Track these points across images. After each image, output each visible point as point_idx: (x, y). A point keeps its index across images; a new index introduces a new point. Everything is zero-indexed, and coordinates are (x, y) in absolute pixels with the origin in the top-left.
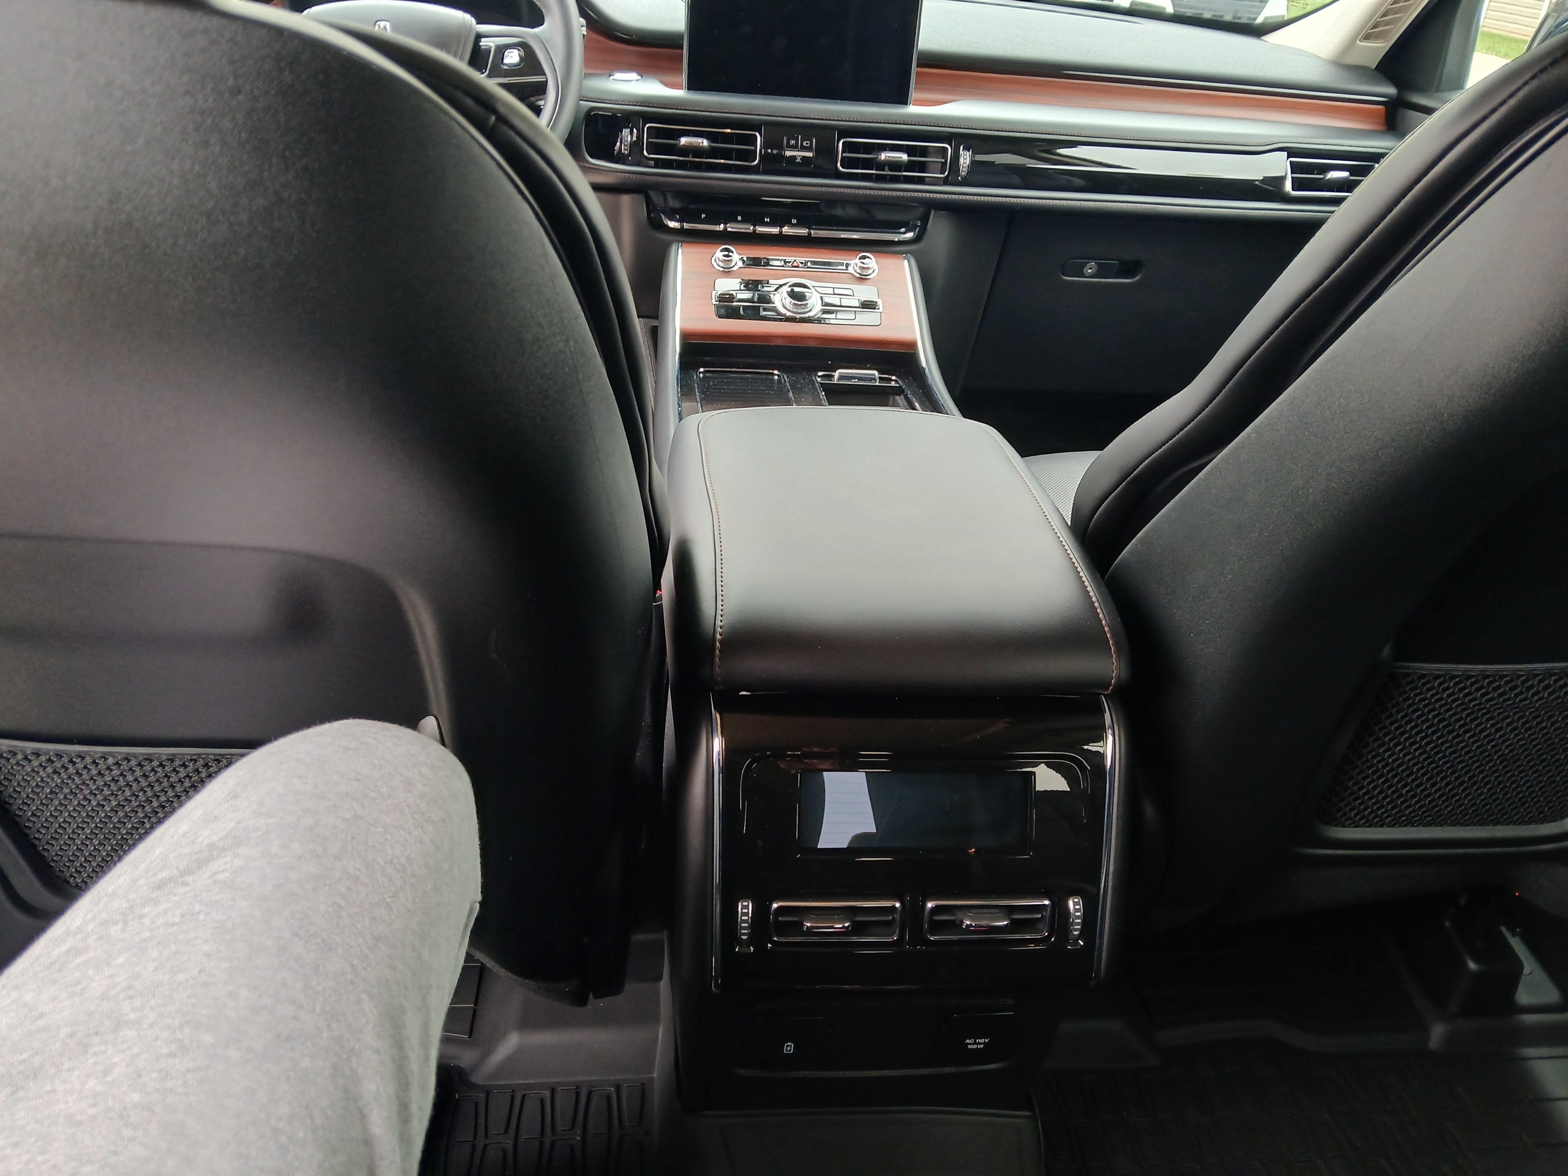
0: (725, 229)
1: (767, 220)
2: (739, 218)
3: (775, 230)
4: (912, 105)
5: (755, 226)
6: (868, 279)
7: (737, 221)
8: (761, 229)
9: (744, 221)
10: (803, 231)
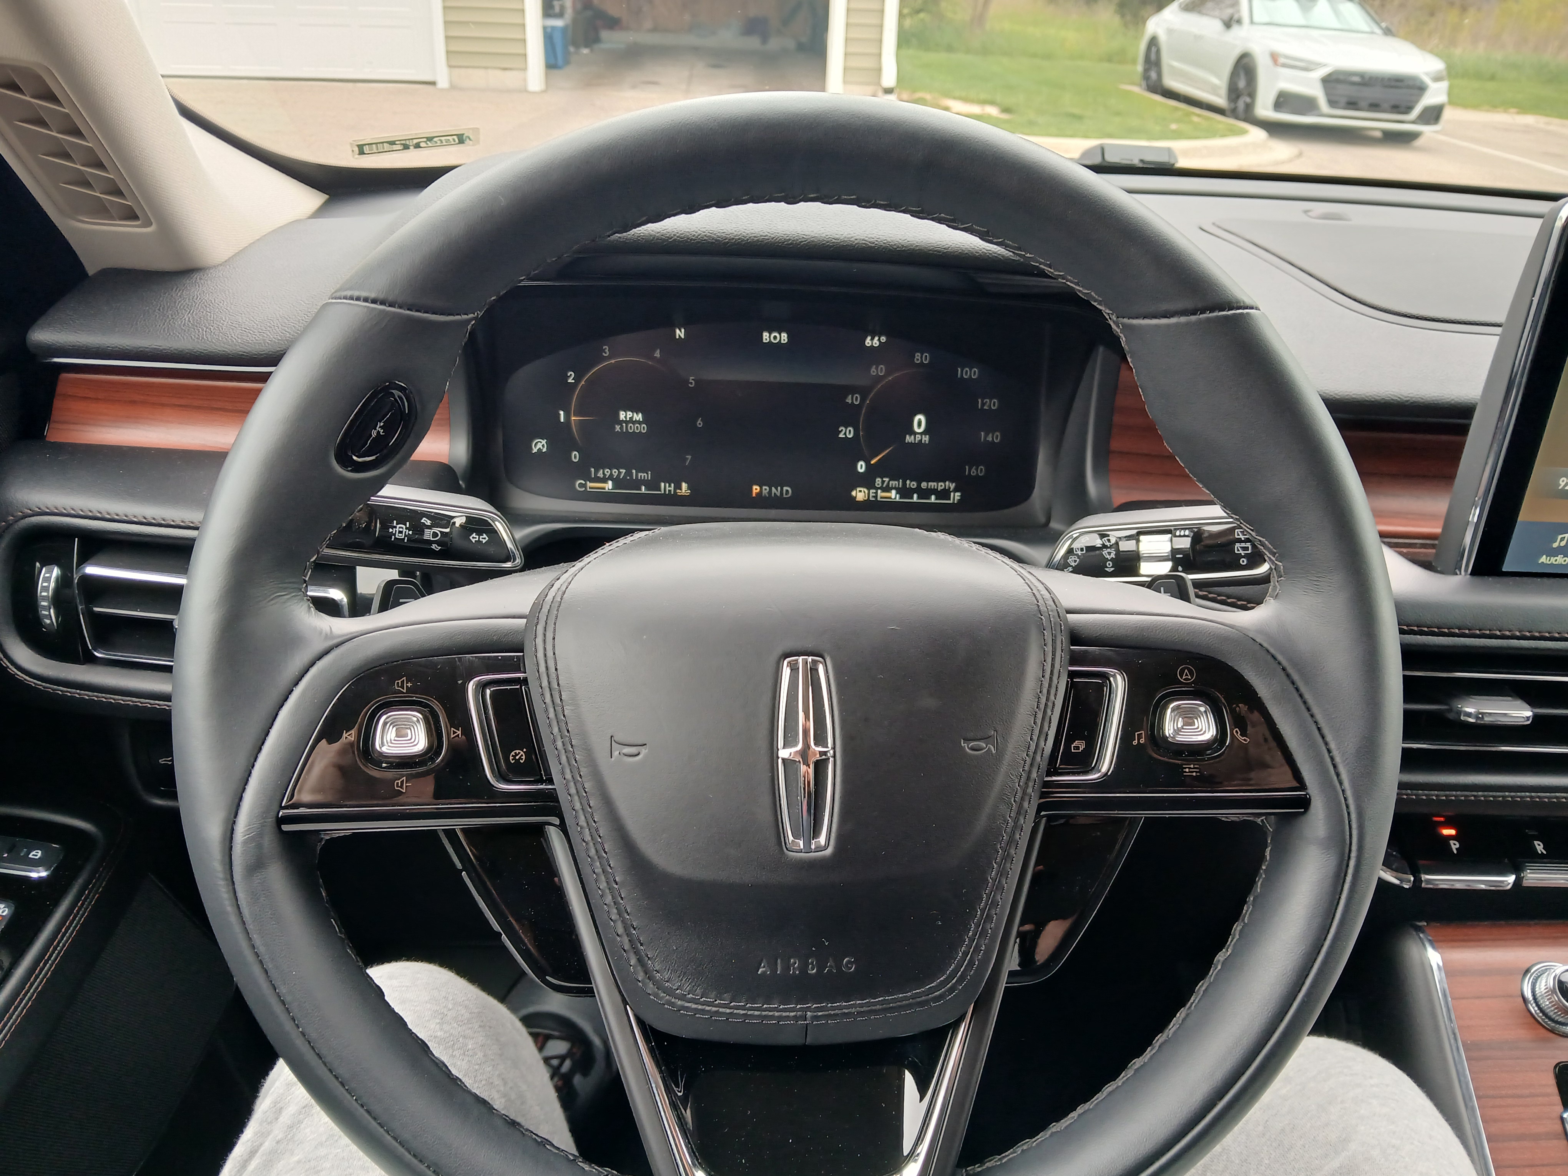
0: (1519, 883)
2: (1540, 847)
7: (1537, 859)
9: (1553, 855)
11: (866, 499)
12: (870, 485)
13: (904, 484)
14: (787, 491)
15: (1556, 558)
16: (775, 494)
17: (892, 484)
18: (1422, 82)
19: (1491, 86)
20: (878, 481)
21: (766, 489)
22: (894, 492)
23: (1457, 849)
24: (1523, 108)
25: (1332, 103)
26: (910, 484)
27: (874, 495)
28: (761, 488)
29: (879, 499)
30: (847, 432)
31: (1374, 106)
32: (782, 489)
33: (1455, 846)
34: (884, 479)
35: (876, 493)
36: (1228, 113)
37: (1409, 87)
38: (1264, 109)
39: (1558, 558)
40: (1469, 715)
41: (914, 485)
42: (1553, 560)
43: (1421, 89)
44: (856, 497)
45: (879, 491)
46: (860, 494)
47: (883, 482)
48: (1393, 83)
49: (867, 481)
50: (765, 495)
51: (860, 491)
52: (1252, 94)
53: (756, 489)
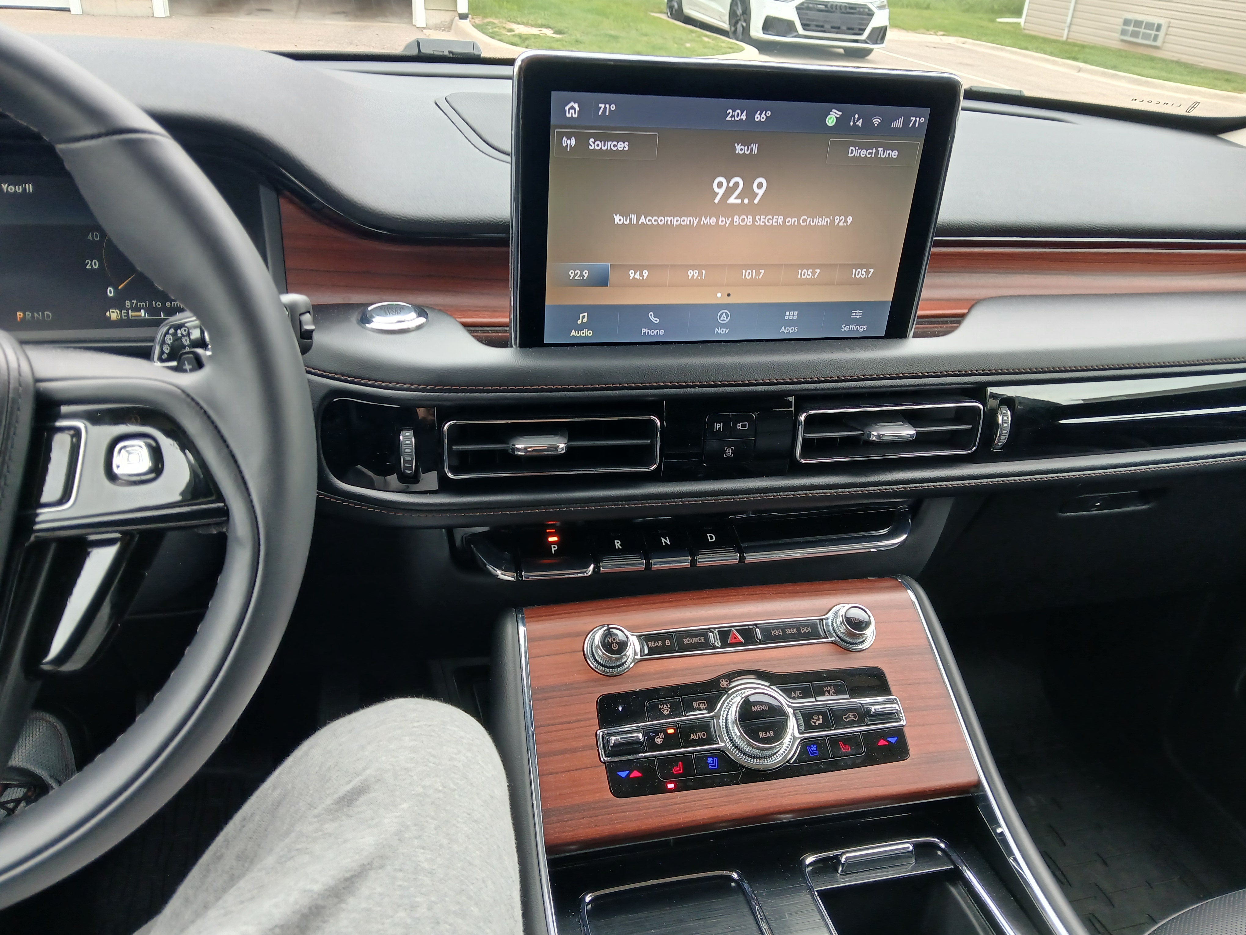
0: (596, 571)
1: (666, 541)
2: (618, 544)
3: (683, 562)
4: (914, 337)
5: (648, 559)
6: (862, 650)
7: (614, 552)
8: (660, 564)
9: (627, 550)
10: (729, 558)
11: (119, 318)
12: (121, 307)
13: (150, 304)
14: (48, 315)
15: (582, 331)
16: (37, 317)
17: (140, 305)
18: (869, 9)
19: (926, 13)
20: (128, 303)
21: (28, 314)
22: (142, 311)
23: (555, 550)
24: (948, 31)
25: (805, 26)
26: (156, 304)
27: (126, 314)
28: (24, 314)
29: (130, 318)
30: (93, 265)
31: (836, 29)
32: (43, 314)
33: (554, 548)
34: (132, 301)
35: (128, 313)
36: (731, 34)
37: (860, 13)
38: (756, 31)
39: (584, 332)
40: (519, 450)
41: (159, 305)
42: (581, 333)
43: (871, 14)
44: (110, 317)
45: (130, 311)
46: (114, 315)
47: (132, 304)
48: (848, 10)
49: (118, 303)
50: (28, 319)
51: (113, 312)
52: (748, 21)
53: (20, 315)
